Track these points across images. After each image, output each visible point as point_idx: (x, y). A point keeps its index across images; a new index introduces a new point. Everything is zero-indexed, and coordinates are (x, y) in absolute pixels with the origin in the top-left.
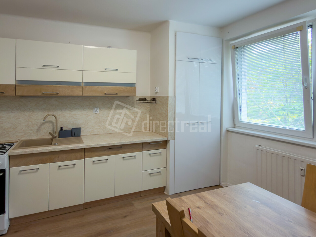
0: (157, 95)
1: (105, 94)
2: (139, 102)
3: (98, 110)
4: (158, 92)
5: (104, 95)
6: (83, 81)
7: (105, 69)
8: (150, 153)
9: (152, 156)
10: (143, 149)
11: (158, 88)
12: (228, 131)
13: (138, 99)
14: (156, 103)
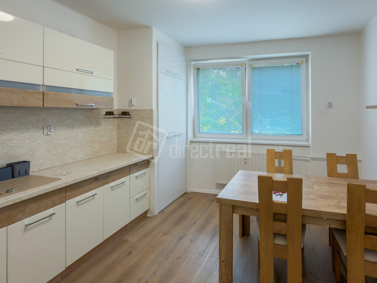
0: (132, 108)
1: (77, 104)
2: (106, 117)
3: (52, 130)
4: (135, 104)
5: (75, 106)
6: (45, 84)
7: (77, 70)
8: (136, 175)
9: (139, 178)
10: (130, 171)
11: (135, 100)
12: (191, 142)
13: (105, 113)
14: (130, 118)
